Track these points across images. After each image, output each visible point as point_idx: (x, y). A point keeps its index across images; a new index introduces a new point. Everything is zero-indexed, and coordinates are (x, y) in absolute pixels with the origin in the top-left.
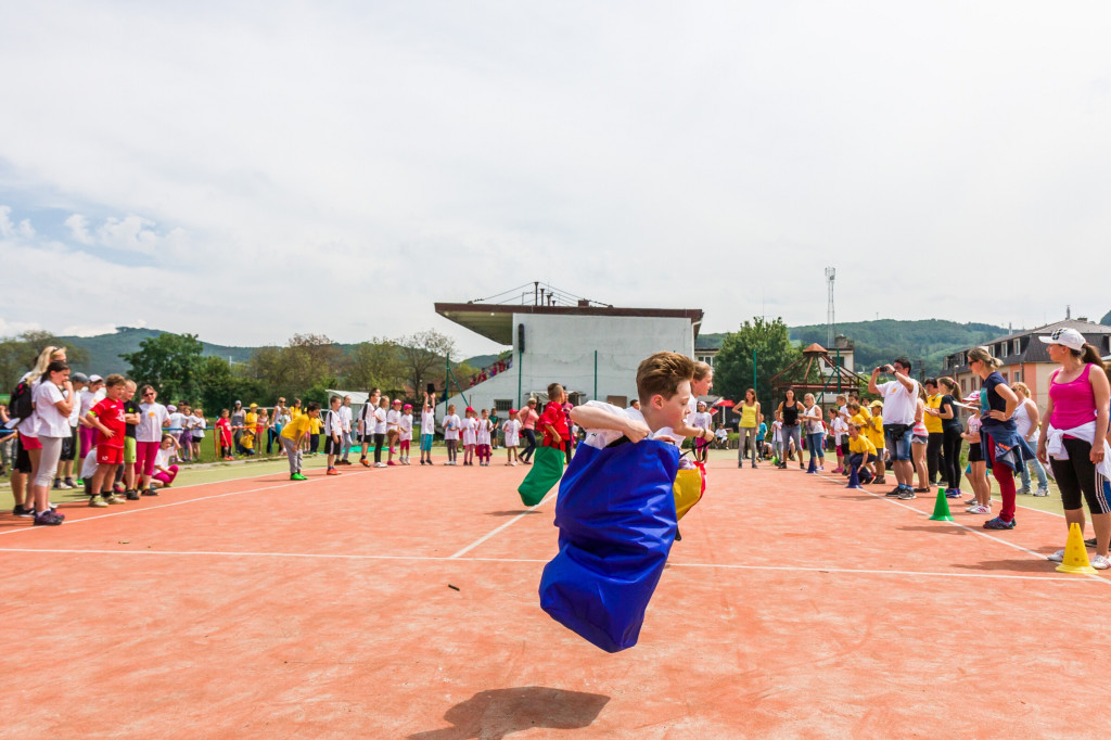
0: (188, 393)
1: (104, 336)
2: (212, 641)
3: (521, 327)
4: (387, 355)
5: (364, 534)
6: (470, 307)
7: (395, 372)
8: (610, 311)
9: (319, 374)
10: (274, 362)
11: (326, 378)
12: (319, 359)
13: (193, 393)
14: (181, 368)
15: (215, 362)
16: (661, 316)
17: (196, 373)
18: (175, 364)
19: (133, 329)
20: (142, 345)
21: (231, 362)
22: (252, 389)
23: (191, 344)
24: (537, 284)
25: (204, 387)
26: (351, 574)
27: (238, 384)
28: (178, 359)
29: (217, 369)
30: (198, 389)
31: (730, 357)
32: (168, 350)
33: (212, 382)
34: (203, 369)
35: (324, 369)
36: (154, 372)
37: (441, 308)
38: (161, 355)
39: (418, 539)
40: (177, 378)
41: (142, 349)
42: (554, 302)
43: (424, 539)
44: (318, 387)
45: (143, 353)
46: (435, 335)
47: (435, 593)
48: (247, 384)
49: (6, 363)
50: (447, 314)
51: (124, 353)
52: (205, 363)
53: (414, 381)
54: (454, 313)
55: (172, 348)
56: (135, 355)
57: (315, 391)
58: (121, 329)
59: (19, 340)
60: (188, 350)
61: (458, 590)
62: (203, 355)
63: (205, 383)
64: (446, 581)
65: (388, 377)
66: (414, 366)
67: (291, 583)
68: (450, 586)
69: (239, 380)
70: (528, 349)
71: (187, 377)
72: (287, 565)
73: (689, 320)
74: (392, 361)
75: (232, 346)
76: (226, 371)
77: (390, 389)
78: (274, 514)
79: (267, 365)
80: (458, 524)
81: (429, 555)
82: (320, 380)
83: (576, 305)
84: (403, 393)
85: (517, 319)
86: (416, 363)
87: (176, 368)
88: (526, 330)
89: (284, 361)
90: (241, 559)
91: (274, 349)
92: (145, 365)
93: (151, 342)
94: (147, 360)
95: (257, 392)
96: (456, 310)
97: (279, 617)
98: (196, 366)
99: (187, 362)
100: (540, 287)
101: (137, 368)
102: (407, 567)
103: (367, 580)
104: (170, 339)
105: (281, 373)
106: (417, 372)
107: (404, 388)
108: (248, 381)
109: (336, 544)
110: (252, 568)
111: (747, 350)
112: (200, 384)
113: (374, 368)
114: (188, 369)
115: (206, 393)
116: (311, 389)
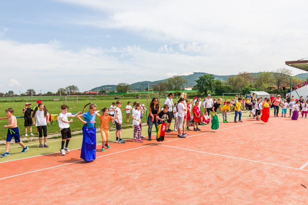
0: (211, 90)
1: (190, 75)
2: (226, 197)
4: (268, 76)
5: (267, 152)
6: (299, 62)
7: (271, 81)
9: (247, 83)
10: (234, 80)
11: (249, 84)
12: (247, 79)
13: (212, 90)
15: (218, 81)
17: (213, 85)
18: (208, 82)
19: (197, 73)
20: (199, 78)
21: (222, 81)
22: (228, 88)
23: (212, 76)
25: (215, 88)
26: (265, 172)
27: (224, 87)
28: (208, 81)
29: (218, 83)
30: (214, 89)
32: (206, 79)
33: (217, 86)
34: (214, 83)
35: (248, 82)
36: (203, 84)
37: (287, 63)
38: (204, 80)
39: (286, 156)
40: (208, 86)
41: (200, 79)
43: (289, 157)
44: (246, 87)
45: (200, 80)
46: (285, 69)
47: (297, 187)
48: (226, 87)
49: (170, 83)
50: (290, 65)
52: (215, 82)
53: (277, 84)
54: (292, 64)
55: (207, 78)
56: (198, 80)
57: (246, 88)
58: (194, 73)
60: (211, 78)
61: (306, 188)
62: (215, 79)
63: (215, 87)
64: (300, 182)
65: (269, 83)
66: (278, 79)
67: (247, 174)
68: (302, 185)
69: (224, 86)
71: (211, 86)
72: (244, 164)
74: (270, 78)
75: (222, 75)
76: (221, 84)
77: (269, 87)
78: (238, 139)
79: (232, 81)
80: (300, 150)
81: (292, 166)
82: (247, 85)
84: (274, 88)
86: (278, 78)
87: (208, 83)
89: (236, 80)
90: (231, 159)
91: (234, 76)
93: (202, 77)
94: (201, 82)
95: (229, 89)
97: (245, 190)
98: (213, 82)
99: (211, 81)
101: (198, 84)
102: (284, 171)
103: (271, 176)
104: (206, 76)
105: (236, 83)
106: (278, 81)
107: (274, 86)
108: (227, 86)
109: (259, 156)
110: (234, 164)
112: (214, 87)
113: (264, 81)
114: (211, 83)
116: (245, 88)
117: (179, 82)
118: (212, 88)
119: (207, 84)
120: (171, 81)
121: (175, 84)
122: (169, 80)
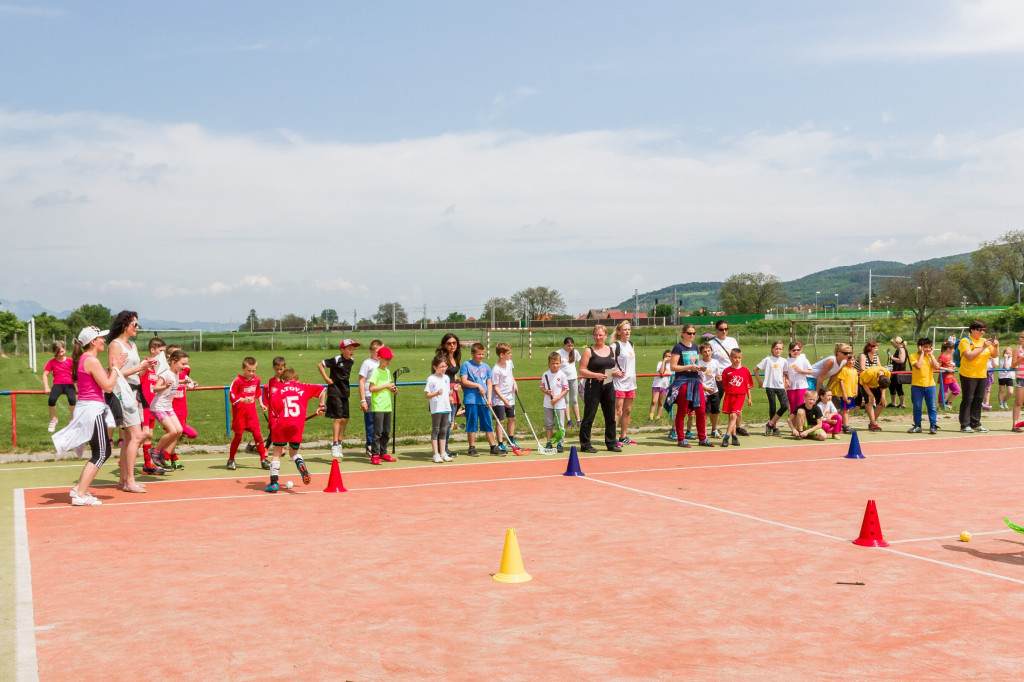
59: (1001, 244)
120: (990, 258)
121: (1011, 273)
122: (980, 257)
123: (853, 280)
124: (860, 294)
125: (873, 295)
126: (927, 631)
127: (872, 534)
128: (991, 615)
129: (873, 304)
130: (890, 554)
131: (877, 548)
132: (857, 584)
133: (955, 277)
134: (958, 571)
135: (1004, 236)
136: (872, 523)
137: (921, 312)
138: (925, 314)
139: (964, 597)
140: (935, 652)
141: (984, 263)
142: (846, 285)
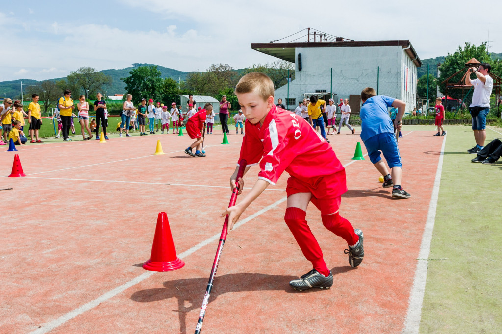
3: (300, 55)
6: (271, 45)
8: (353, 44)
9: (223, 87)
10: (199, 80)
14: (150, 85)
15: (168, 81)
16: (383, 45)
17: (158, 88)
18: (148, 82)
19: (141, 64)
20: (131, 73)
23: (154, 72)
24: (309, 29)
25: (163, 95)
28: (149, 80)
29: (169, 85)
30: (160, 96)
31: (448, 69)
32: (143, 75)
33: (167, 92)
34: (162, 85)
35: (227, 84)
36: (138, 87)
37: (255, 46)
38: (140, 78)
40: (149, 90)
41: (131, 75)
42: (326, 40)
45: (131, 77)
49: (74, 84)
50: (258, 49)
51: (123, 78)
52: (163, 82)
54: (263, 49)
55: (145, 75)
56: (128, 79)
58: (135, 64)
59: (79, 72)
60: (153, 75)
62: (162, 77)
63: (163, 93)
70: (303, 69)
71: (154, 90)
73: (401, 47)
76: (174, 86)
79: (195, 82)
83: (334, 41)
85: (298, 51)
87: (148, 85)
88: (302, 57)
89: (204, 80)
91: (198, 73)
92: (133, 83)
93: (135, 71)
94: (134, 81)
96: (265, 47)
98: (158, 83)
99: (154, 81)
100: (312, 31)
101: (129, 86)
104: (143, 69)
111: (458, 64)
112: (161, 94)
114: (154, 86)
115: (164, 98)
117: (93, 82)
118: (156, 94)
119: (146, 87)
120: (75, 79)
121: (84, 86)
122: (70, 78)
123: (14, 88)
124: (17, 95)
125: (24, 94)
126: (42, 199)
127: (18, 171)
128: (72, 191)
129: (24, 99)
130: (27, 179)
131: (21, 177)
132: (9, 189)
133: (60, 86)
134: (58, 180)
135: (80, 69)
136: (17, 166)
137: (47, 102)
138: (48, 103)
139: (60, 187)
140: (45, 205)
141: (72, 81)
142: (10, 90)
